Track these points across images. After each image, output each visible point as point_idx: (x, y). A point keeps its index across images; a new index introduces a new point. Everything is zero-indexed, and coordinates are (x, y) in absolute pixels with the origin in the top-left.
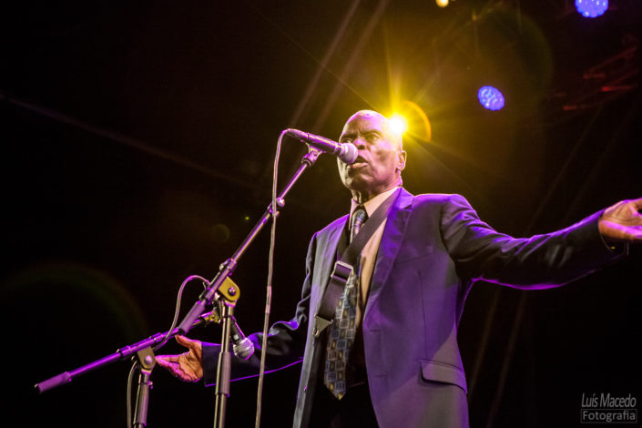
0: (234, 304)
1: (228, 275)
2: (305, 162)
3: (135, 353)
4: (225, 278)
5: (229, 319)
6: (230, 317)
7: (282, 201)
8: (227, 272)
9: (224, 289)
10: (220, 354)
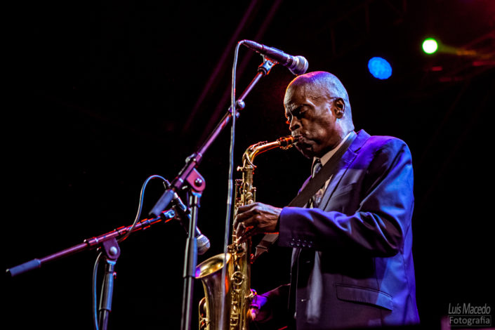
0: (200, 195)
1: (194, 167)
2: (260, 71)
3: (100, 244)
4: (192, 169)
5: (195, 208)
6: (197, 205)
7: (242, 103)
8: (194, 164)
9: (191, 180)
10: (188, 240)
